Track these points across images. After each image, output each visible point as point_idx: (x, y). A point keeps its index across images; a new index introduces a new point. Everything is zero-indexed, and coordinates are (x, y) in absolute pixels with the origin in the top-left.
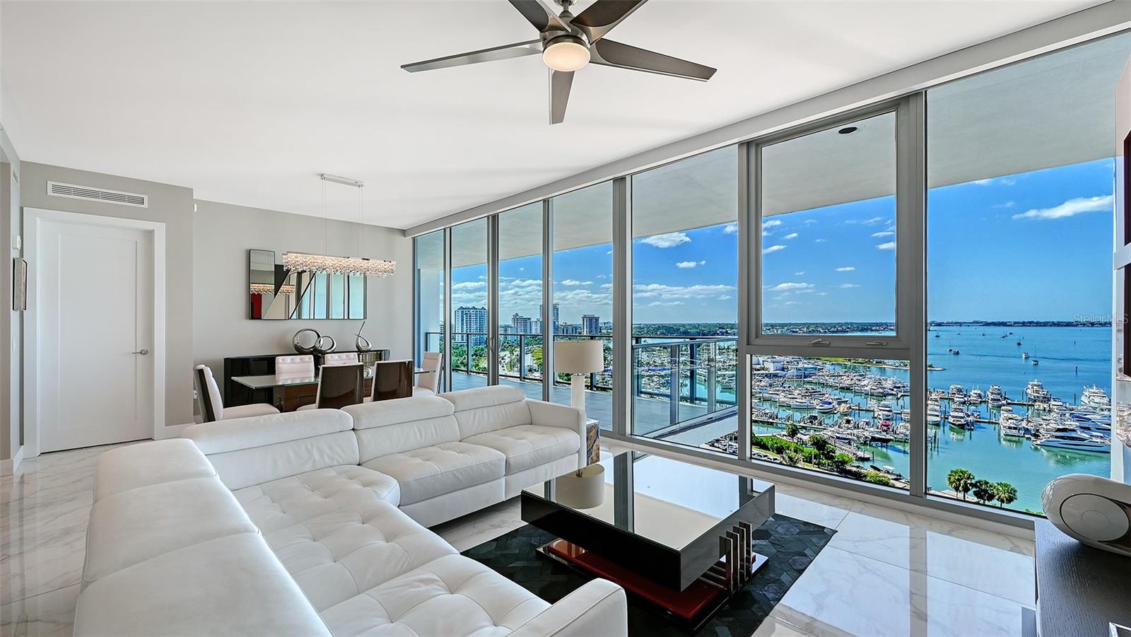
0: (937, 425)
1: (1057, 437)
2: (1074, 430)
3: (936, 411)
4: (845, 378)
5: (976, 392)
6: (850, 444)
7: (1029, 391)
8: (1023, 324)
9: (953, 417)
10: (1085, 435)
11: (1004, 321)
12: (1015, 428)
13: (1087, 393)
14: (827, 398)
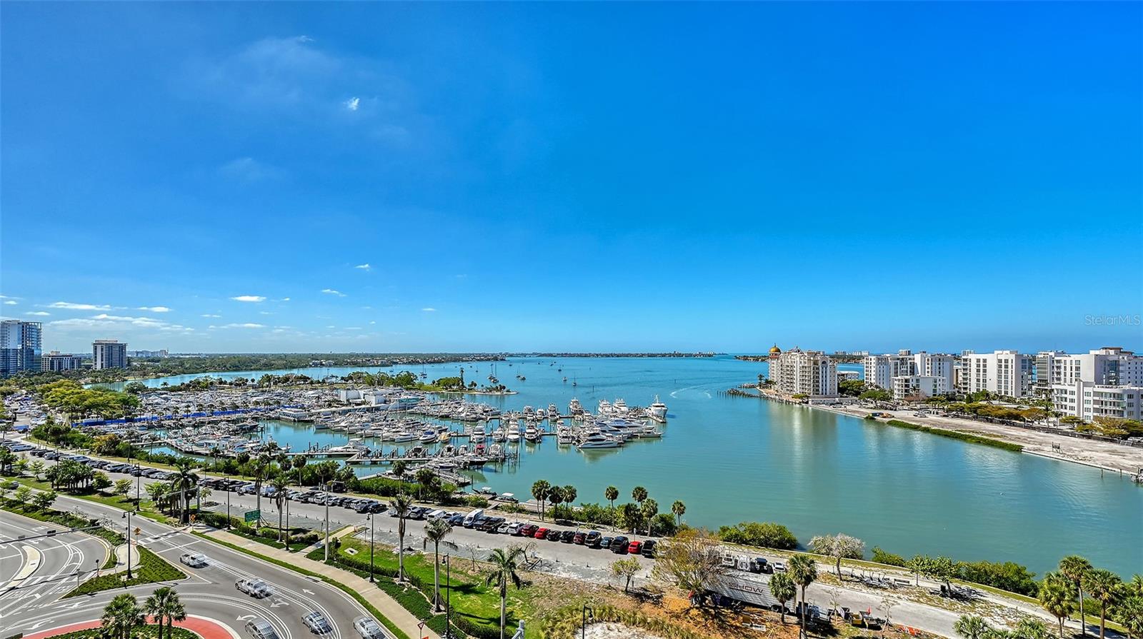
0: (516, 441)
1: (590, 440)
2: (598, 434)
3: (516, 430)
4: (444, 406)
5: (540, 410)
6: (452, 471)
7: (571, 407)
8: (562, 355)
9: (528, 433)
10: (604, 437)
11: (552, 352)
12: (566, 437)
13: (601, 405)
14: (428, 427)
